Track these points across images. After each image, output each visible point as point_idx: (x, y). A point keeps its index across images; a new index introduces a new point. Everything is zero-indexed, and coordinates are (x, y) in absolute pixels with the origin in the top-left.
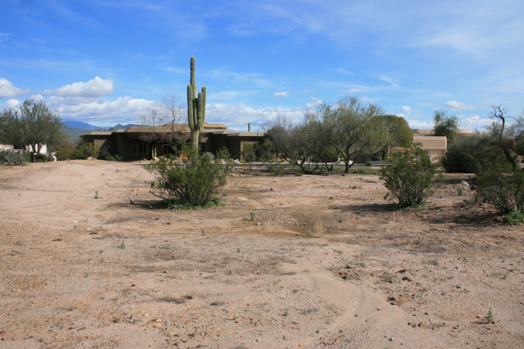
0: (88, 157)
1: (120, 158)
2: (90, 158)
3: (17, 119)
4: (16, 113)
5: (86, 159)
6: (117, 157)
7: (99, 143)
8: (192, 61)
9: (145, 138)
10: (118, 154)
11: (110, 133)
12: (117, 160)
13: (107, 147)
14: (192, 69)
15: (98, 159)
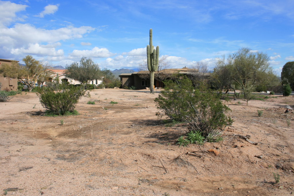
0: (115, 87)
1: (134, 88)
2: (115, 88)
3: (77, 67)
4: (78, 64)
5: (113, 88)
6: (132, 87)
7: (125, 80)
8: (150, 31)
9: (142, 77)
10: (133, 86)
11: (130, 74)
12: (133, 89)
13: (129, 82)
14: (150, 36)
15: (120, 88)
